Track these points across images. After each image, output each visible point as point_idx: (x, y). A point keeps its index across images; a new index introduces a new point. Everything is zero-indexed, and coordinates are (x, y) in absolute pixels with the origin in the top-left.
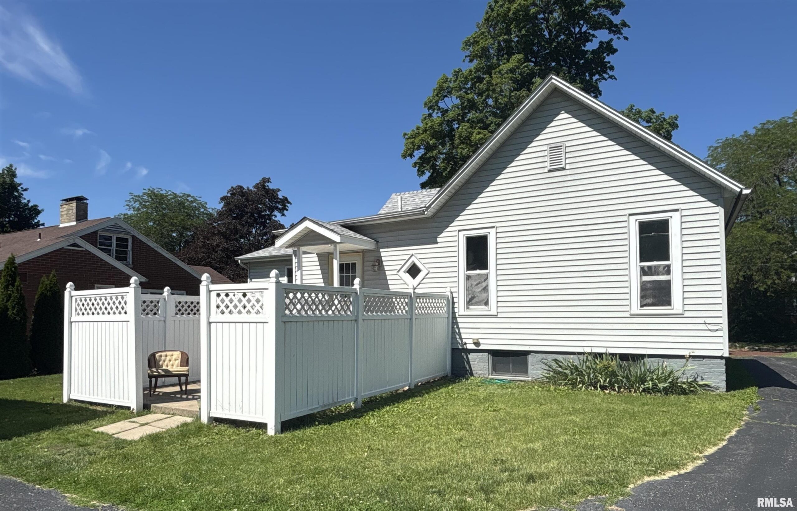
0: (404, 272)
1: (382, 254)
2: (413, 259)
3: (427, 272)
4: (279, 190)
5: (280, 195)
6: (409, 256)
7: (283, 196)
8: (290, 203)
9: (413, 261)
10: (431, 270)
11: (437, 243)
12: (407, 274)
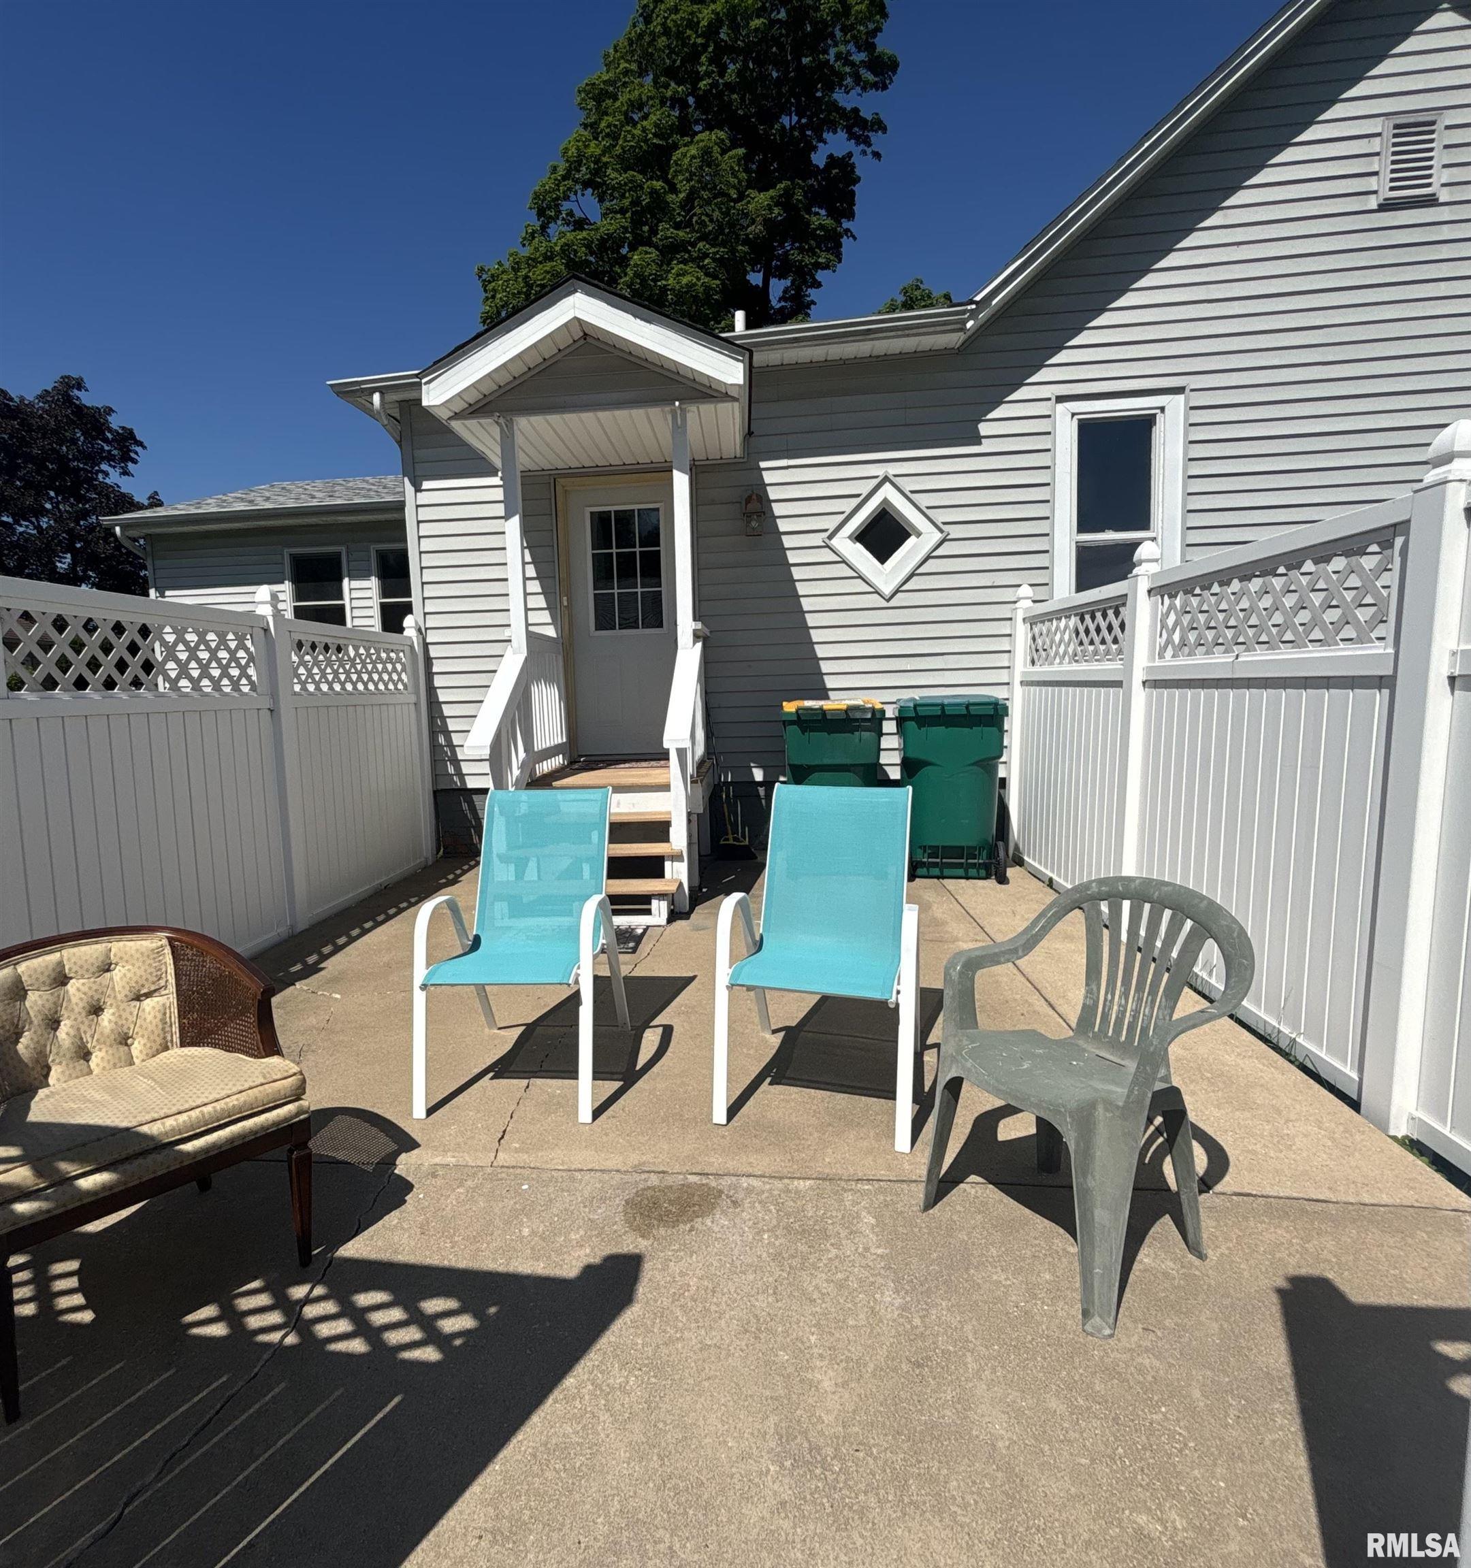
0: (850, 537)
1: (768, 477)
2: (887, 491)
3: (938, 536)
4: (110, 411)
5: (115, 422)
6: (875, 482)
7: (123, 428)
8: (141, 444)
9: (885, 501)
10: (955, 532)
11: (977, 439)
12: (859, 546)
